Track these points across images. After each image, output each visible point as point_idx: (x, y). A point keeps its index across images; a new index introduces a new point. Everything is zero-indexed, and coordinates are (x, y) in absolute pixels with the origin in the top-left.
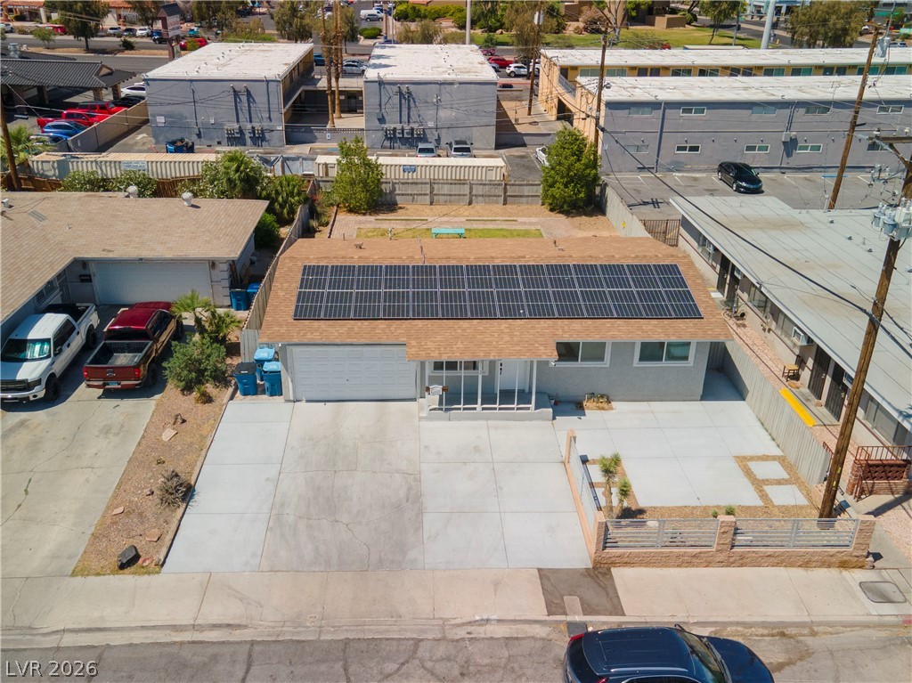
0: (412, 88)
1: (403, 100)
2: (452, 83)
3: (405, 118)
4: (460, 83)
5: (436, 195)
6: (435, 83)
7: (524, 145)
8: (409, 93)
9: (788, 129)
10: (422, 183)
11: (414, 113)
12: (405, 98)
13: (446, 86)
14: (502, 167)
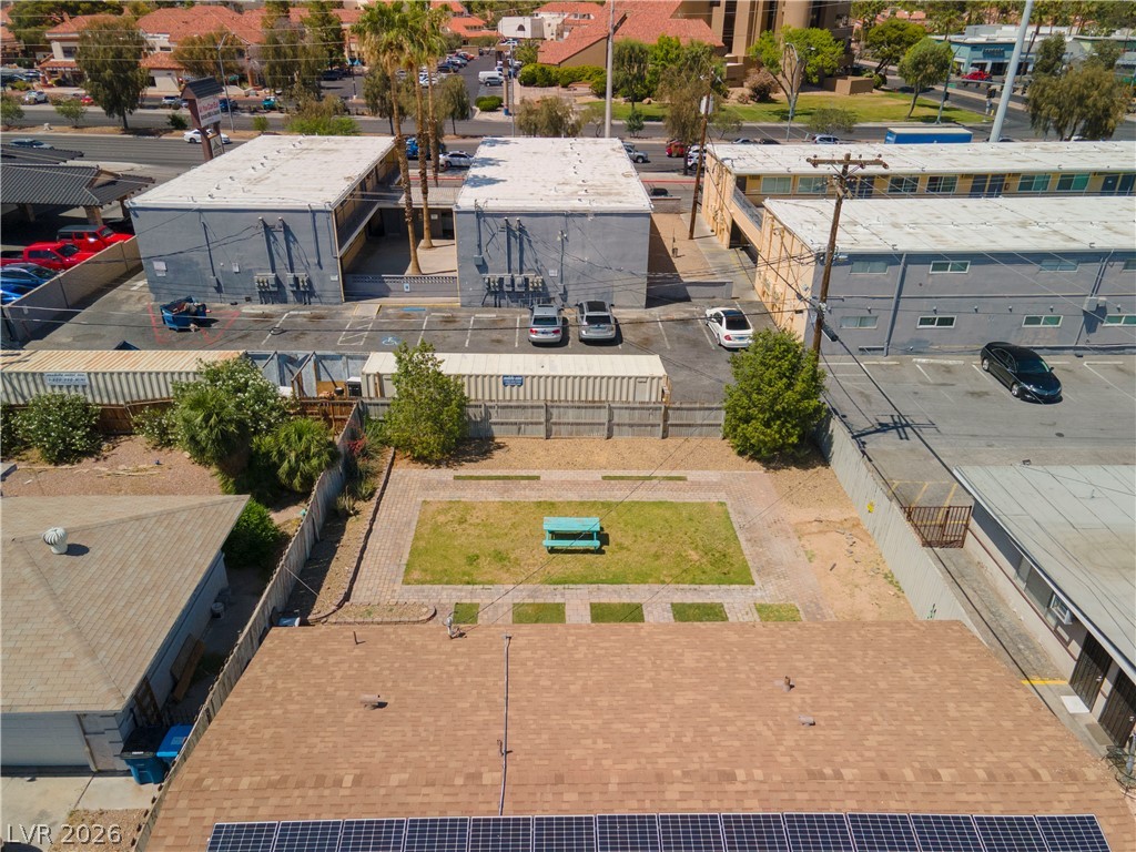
0: (526, 221)
1: (513, 239)
2: (583, 215)
3: (516, 264)
4: (596, 215)
5: (555, 424)
6: (558, 215)
7: (687, 299)
8: (522, 230)
9: (1095, 290)
10: (532, 407)
11: (528, 254)
12: (515, 237)
13: (575, 219)
14: (660, 378)
